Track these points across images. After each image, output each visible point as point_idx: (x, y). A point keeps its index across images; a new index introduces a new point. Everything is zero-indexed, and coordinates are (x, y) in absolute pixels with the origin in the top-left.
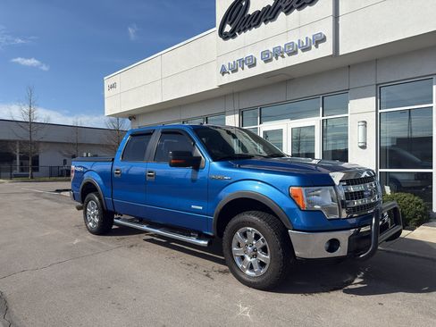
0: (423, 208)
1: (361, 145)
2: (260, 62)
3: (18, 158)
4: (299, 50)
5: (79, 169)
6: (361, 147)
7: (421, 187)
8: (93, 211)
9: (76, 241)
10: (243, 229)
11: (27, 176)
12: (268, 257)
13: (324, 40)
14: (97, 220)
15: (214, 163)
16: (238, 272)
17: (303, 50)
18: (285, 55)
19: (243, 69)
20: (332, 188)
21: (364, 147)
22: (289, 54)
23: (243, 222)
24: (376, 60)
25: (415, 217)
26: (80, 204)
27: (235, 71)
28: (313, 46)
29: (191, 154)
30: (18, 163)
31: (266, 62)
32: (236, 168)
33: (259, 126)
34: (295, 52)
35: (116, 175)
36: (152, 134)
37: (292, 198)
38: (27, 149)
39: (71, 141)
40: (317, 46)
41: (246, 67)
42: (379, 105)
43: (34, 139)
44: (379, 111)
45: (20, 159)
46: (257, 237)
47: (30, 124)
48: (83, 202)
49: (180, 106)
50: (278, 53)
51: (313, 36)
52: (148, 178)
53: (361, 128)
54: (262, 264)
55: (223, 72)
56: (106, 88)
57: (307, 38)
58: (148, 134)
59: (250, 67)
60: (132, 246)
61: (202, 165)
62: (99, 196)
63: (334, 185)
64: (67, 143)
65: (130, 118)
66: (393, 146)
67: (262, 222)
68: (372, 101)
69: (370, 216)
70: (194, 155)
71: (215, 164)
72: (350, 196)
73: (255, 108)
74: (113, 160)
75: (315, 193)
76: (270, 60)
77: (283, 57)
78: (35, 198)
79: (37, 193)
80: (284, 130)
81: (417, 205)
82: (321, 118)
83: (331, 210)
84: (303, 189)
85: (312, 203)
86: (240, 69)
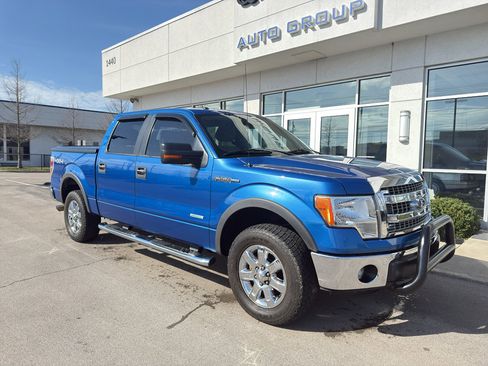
0: (472, 218)
1: (402, 139)
2: (286, 35)
3: (5, 144)
4: (334, 21)
5: (59, 161)
6: (403, 142)
7: (467, 190)
8: (75, 212)
9: (54, 250)
10: (253, 248)
11: (15, 165)
12: (284, 285)
13: (364, 9)
14: (79, 224)
15: (220, 160)
16: (246, 301)
17: (339, 22)
18: (317, 27)
19: (265, 43)
20: (370, 197)
21: (406, 142)
22: (322, 27)
23: (254, 238)
24: (426, 36)
25: (463, 227)
26: (61, 204)
27: (255, 45)
28: (351, 17)
29: (189, 147)
30: (5, 151)
31: (293, 35)
32: (246, 168)
33: (282, 114)
34: (328, 24)
35: (100, 171)
36: (143, 120)
37: (318, 211)
38: (14, 133)
39: (66, 126)
40: (355, 17)
41: (269, 41)
42: (426, 92)
43: (23, 122)
44: (426, 99)
45: (7, 145)
46: (271, 258)
47: (18, 103)
48: (64, 202)
49: (191, 87)
50: (307, 24)
51: (351, 4)
52: (138, 176)
53: (404, 119)
54: (276, 293)
55: (242, 46)
56: (104, 64)
57: (343, 6)
58: (139, 120)
59: (273, 41)
60: (120, 258)
61: (204, 162)
62: (81, 196)
63: (372, 194)
64: (62, 128)
65: (132, 100)
66: (435, 141)
67: (278, 240)
68: (418, 87)
69: (418, 234)
70: (194, 149)
71: (221, 162)
72: (393, 208)
73: (279, 92)
74: (97, 151)
75: (348, 204)
76: (299, 33)
77: (314, 29)
78: (17, 192)
79: (22, 186)
80: (312, 120)
81: (466, 213)
82: (356, 106)
83: (367, 228)
84: (333, 199)
85: (343, 217)
86: (262, 43)
